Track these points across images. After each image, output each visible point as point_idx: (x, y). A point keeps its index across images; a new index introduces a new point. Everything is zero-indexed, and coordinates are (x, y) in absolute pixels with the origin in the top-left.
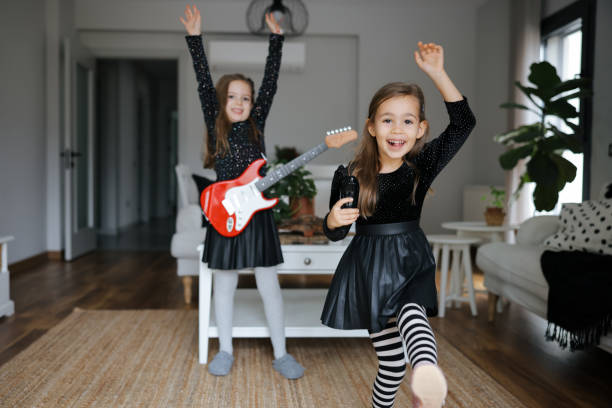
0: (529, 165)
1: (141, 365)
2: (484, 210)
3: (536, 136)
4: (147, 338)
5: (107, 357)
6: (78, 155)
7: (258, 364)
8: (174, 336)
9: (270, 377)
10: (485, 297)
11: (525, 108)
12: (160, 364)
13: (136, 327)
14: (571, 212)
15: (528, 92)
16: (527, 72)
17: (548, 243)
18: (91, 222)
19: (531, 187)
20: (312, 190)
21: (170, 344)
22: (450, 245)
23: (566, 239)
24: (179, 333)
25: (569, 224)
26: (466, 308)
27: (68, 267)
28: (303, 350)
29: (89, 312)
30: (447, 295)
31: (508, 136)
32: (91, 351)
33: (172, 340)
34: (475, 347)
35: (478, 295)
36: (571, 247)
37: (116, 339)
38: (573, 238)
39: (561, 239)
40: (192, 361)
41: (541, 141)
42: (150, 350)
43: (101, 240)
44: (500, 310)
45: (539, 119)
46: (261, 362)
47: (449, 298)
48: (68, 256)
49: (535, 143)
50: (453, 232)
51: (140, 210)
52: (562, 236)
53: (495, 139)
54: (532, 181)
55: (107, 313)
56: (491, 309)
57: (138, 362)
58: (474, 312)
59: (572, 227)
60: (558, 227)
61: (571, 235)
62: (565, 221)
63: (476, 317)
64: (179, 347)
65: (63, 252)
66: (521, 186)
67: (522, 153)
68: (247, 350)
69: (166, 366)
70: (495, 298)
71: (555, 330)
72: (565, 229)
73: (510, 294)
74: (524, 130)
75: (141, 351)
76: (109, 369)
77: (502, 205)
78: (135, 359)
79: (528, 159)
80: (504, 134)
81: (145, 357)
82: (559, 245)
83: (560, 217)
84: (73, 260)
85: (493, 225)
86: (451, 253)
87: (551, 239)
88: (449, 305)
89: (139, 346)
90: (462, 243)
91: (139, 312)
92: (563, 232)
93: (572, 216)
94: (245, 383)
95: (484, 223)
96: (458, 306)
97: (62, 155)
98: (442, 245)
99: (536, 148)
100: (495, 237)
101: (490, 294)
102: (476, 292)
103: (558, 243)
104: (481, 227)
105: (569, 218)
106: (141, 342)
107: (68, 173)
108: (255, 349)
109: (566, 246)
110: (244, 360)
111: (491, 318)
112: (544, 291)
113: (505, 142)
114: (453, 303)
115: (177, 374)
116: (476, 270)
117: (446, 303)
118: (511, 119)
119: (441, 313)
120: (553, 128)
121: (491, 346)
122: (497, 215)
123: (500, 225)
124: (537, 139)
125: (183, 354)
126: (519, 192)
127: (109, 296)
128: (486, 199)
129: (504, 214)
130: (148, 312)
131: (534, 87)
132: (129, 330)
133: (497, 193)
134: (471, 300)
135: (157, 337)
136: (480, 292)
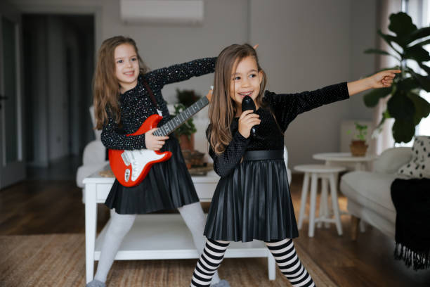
0: (390, 104)
2: (350, 143)
4: (46, 261)
6: (5, 98)
7: (139, 284)
8: (70, 259)
10: (349, 217)
11: (386, 53)
13: (39, 250)
14: (422, 144)
15: (389, 39)
16: (388, 22)
17: (402, 171)
18: (20, 156)
19: (391, 122)
20: (190, 127)
21: (65, 266)
22: (318, 174)
23: (417, 168)
24: (76, 255)
25: (420, 155)
26: (333, 226)
28: (182, 270)
30: (316, 216)
33: (68, 262)
34: (336, 264)
35: (343, 217)
36: (421, 175)
38: (423, 167)
39: (412, 168)
40: (80, 283)
41: (400, 82)
42: (45, 272)
44: (363, 229)
45: (398, 64)
46: (142, 281)
47: (317, 220)
49: (395, 83)
50: (322, 163)
52: (413, 165)
54: (392, 116)
55: (17, 238)
56: (354, 229)
58: (340, 232)
59: (423, 157)
60: (411, 157)
61: (422, 164)
62: (417, 152)
63: (341, 236)
64: (73, 268)
66: (383, 121)
71: (402, 250)
72: (417, 159)
73: (367, 217)
77: (365, 138)
79: (389, 96)
82: (411, 173)
83: (413, 149)
85: (355, 155)
86: (320, 181)
87: (404, 168)
88: (319, 226)
89: (36, 269)
90: (329, 172)
91: (46, 237)
92: (415, 161)
93: (423, 147)
95: (350, 154)
96: (327, 226)
98: (311, 174)
99: (395, 88)
100: (358, 166)
101: (353, 217)
102: (341, 213)
103: (410, 172)
104: (346, 157)
105: (420, 149)
106: (39, 265)
108: (140, 269)
109: (416, 174)
110: (127, 281)
111: (354, 238)
112: (393, 215)
114: (323, 224)
116: (340, 194)
117: (316, 224)
119: (311, 233)
120: (410, 71)
121: (349, 264)
122: (360, 147)
123: (363, 155)
124: (396, 80)
126: (382, 127)
127: (25, 221)
128: (351, 133)
129: (367, 146)
130: (54, 236)
131: (393, 34)
132: (31, 255)
133: (360, 128)
134: (336, 220)
135: (56, 259)
136: (345, 213)
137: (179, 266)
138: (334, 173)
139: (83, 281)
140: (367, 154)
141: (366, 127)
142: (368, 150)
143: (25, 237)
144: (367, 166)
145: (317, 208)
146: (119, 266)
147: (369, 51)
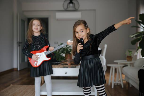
0: (140, 44)
2: (127, 57)
6: (21, 43)
11: (139, 27)
15: (140, 23)
17: (143, 67)
18: (26, 60)
19: (140, 50)
22: (115, 67)
26: (121, 84)
27: (18, 72)
30: (115, 81)
35: (124, 81)
45: (143, 30)
48: (19, 69)
50: (117, 63)
53: (130, 36)
54: (141, 48)
56: (127, 86)
58: (123, 87)
63: (123, 88)
65: (17, 68)
66: (138, 50)
67: (138, 40)
74: (139, 33)
77: (131, 55)
79: (140, 41)
80: (133, 35)
84: (20, 71)
85: (128, 61)
86: (116, 69)
90: (119, 67)
95: (126, 61)
96: (119, 85)
97: (17, 43)
99: (142, 39)
100: (129, 65)
102: (123, 80)
107: (18, 48)
111: (127, 89)
114: (117, 84)
122: (130, 58)
123: (131, 61)
124: (142, 36)
128: (127, 53)
129: (132, 58)
131: (141, 21)
133: (130, 52)
140: (132, 60)
141: (132, 52)
144: (132, 65)
147: (133, 27)
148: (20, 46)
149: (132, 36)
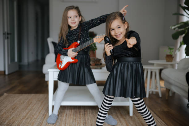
0: (184, 38)
1: (26, 116)
2: (165, 56)
3: (187, 26)
4: (31, 105)
5: (13, 113)
6: (10, 34)
7: (72, 116)
8: (41, 105)
9: (76, 121)
10: (165, 89)
11: (183, 15)
12: (33, 116)
13: (27, 101)
15: (184, 8)
18: (16, 60)
19: (185, 46)
20: (94, 47)
21: (39, 108)
22: (151, 69)
24: (43, 103)
26: (157, 94)
27: (7, 77)
28: (90, 111)
29: (10, 95)
30: (150, 88)
31: (176, 26)
32: (7, 110)
33: (40, 106)
34: (159, 110)
35: (162, 89)
37: (18, 106)
42: (30, 110)
43: (20, 67)
44: (171, 95)
45: (188, 19)
46: (73, 115)
47: (150, 90)
48: (7, 73)
49: (187, 29)
50: (153, 64)
51: (37, 55)
53: (170, 27)
54: (185, 44)
55: (17, 95)
56: (167, 94)
57: (25, 115)
58: (160, 96)
63: (161, 98)
64: (42, 109)
65: (5, 72)
66: (180, 46)
67: (181, 33)
68: (69, 110)
69: (35, 117)
70: (168, 90)
73: (174, 89)
74: (182, 24)
75: (27, 111)
76: (12, 118)
77: (173, 53)
78: (24, 114)
79: (184, 35)
80: (174, 25)
81: (28, 113)
84: (9, 75)
85: (168, 61)
86: (151, 72)
88: (151, 93)
89: (26, 109)
90: (156, 69)
91: (29, 95)
94: (66, 124)
95: (165, 61)
96: (154, 93)
97: (4, 34)
98: (147, 69)
99: (187, 31)
100: (169, 66)
101: (167, 89)
102: (161, 87)
106: (28, 107)
107: (6, 41)
108: (72, 110)
110: (66, 114)
111: (167, 98)
113: (174, 29)
114: (153, 92)
115: (39, 120)
116: (161, 79)
117: (149, 92)
118: (178, 19)
119: (147, 96)
121: (166, 110)
122: (170, 58)
123: (171, 61)
124: (187, 28)
125: (43, 112)
126: (180, 48)
127: (19, 88)
128: (166, 51)
129: (173, 57)
130: (33, 95)
132: (24, 102)
133: (170, 49)
134: (159, 91)
135: (35, 105)
136: (162, 87)
137: (89, 109)
138: (158, 69)
139: (47, 114)
140: (173, 61)
141: (173, 49)
142: (174, 59)
143: (21, 95)
145: (150, 85)
146: (63, 108)
147: (175, 14)
148: (8, 38)
149: (173, 28)
